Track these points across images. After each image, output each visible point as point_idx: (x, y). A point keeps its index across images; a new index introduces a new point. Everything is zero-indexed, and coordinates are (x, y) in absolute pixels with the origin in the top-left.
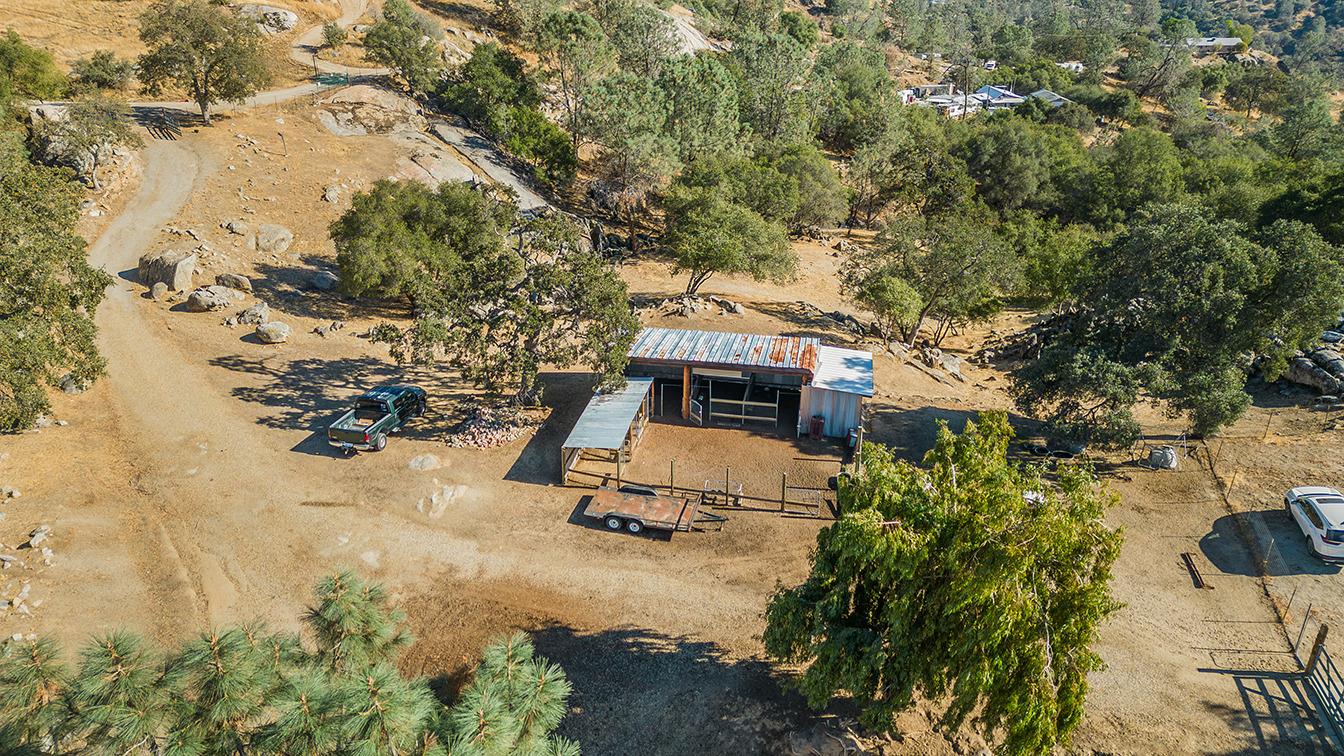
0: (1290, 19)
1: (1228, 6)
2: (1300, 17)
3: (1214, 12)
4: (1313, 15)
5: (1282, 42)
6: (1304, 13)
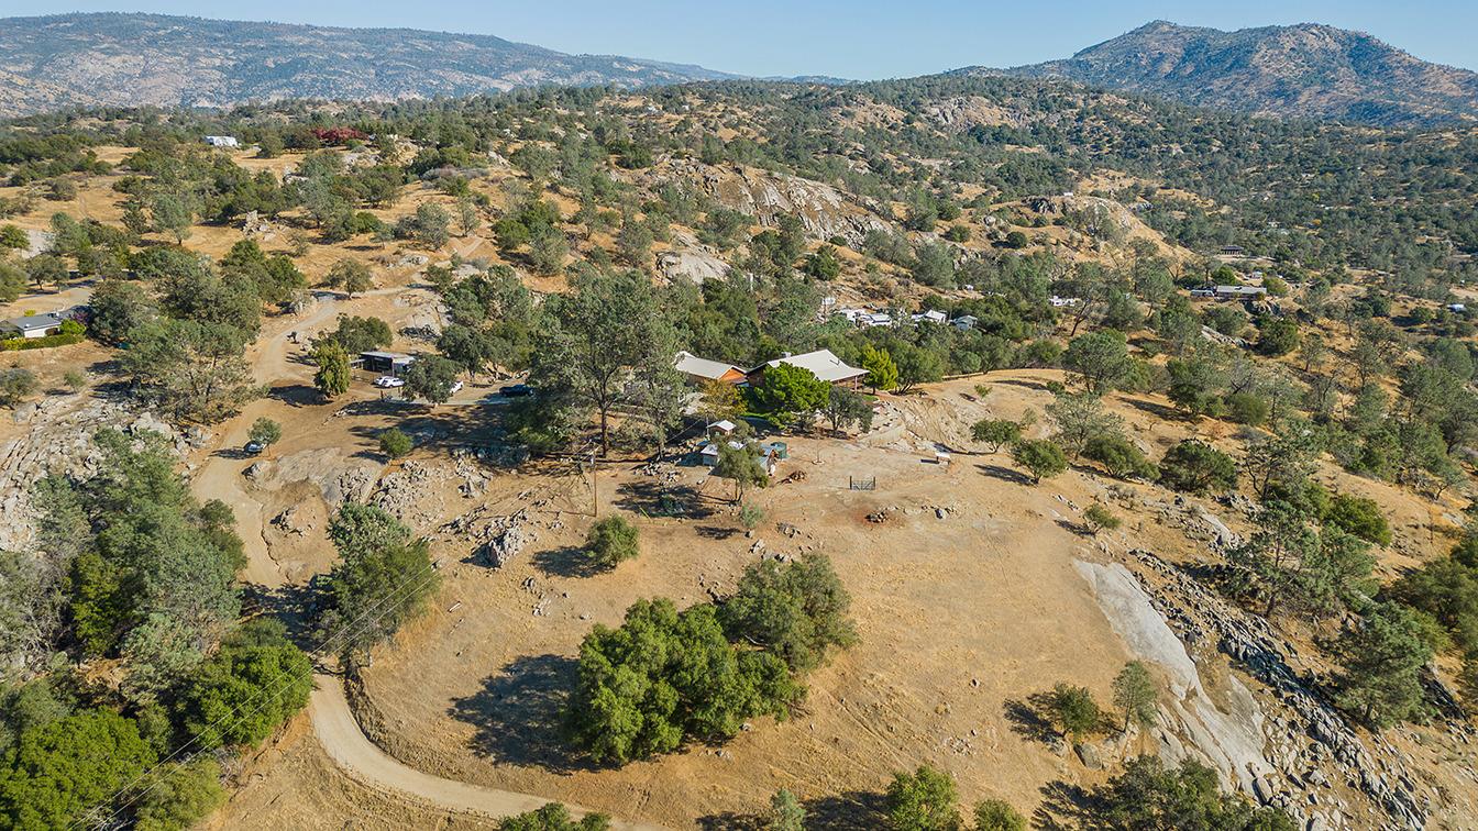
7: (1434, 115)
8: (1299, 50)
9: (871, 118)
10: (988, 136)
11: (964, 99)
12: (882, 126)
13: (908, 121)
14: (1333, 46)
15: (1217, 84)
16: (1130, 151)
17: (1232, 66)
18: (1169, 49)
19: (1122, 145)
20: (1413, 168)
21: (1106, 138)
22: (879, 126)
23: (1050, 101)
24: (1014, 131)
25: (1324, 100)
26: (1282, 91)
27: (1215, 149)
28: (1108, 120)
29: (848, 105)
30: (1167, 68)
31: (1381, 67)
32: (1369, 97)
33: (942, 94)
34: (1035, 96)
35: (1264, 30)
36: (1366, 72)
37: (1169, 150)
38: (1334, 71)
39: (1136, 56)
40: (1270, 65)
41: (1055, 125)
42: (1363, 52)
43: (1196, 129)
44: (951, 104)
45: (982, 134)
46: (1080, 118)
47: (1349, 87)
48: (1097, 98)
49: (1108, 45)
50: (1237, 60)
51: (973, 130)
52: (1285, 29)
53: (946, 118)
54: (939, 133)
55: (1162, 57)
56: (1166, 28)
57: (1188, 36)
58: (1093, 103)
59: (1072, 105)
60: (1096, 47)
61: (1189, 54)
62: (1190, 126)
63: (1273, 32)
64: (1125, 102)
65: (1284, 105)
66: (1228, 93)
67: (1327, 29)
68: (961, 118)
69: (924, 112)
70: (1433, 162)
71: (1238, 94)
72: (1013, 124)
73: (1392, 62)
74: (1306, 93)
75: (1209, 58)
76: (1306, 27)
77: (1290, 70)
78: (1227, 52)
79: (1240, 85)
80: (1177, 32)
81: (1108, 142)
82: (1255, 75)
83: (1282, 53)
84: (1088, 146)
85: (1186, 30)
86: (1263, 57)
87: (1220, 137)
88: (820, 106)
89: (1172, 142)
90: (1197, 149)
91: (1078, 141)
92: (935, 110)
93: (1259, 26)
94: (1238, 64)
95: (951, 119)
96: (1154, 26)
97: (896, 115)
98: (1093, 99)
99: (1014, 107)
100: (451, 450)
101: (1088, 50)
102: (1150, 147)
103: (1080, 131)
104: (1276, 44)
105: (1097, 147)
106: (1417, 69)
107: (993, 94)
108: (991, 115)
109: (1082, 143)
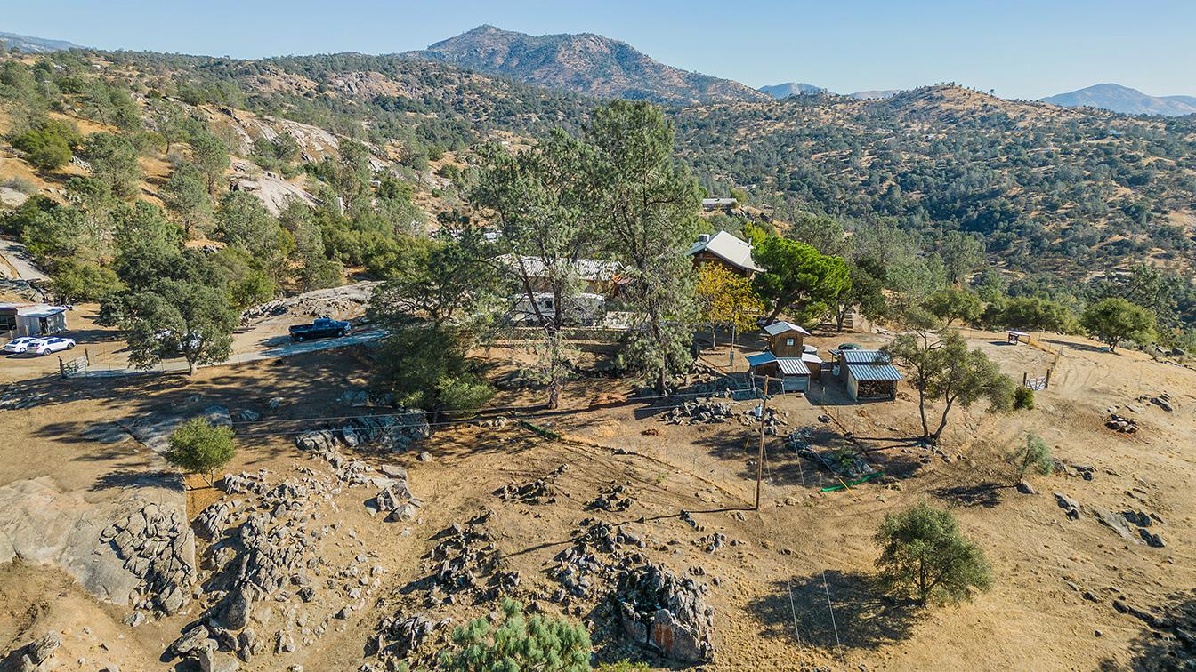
0: (878, 187)
1: (836, 178)
2: (885, 185)
3: (827, 182)
4: (894, 184)
5: (872, 203)
6: (888, 183)
7: (675, 99)
8: (585, 52)
9: (286, 86)
10: (391, 104)
11: (363, 73)
12: (298, 94)
13: (320, 90)
14: (606, 50)
15: (537, 74)
16: (502, 119)
17: (544, 61)
18: (498, 47)
19: (495, 114)
20: (691, 131)
21: (482, 109)
22: (295, 94)
23: (433, 78)
24: (410, 101)
25: (607, 87)
26: (579, 80)
27: (560, 118)
28: (481, 95)
29: (262, 74)
30: (499, 60)
31: (637, 66)
32: (634, 86)
33: (344, 69)
34: (420, 74)
35: (561, 36)
36: (628, 69)
37: (530, 118)
38: (609, 68)
39: (476, 50)
40: (571, 62)
41: (441, 97)
42: (623, 54)
43: (544, 103)
44: (353, 77)
45: (385, 103)
46: (459, 93)
47: (620, 80)
48: (468, 77)
49: (452, 41)
50: (547, 58)
51: (376, 99)
52: (574, 37)
53: (351, 89)
54: (350, 101)
55: (494, 53)
56: (493, 31)
57: (510, 38)
58: (466, 81)
59: (451, 82)
60: (444, 42)
61: (513, 51)
62: (540, 100)
63: (566, 38)
64: (489, 81)
65: (583, 91)
66: (545, 81)
67: (599, 38)
68: (364, 90)
69: (331, 83)
70: (700, 127)
71: (552, 82)
72: (408, 95)
73: (642, 62)
74: (596, 82)
75: (528, 54)
76: (587, 36)
77: (582, 66)
78: (539, 50)
79: (552, 75)
80: (503, 35)
81: (485, 111)
82: (561, 68)
83: (574, 53)
84: (470, 114)
85: (508, 33)
86: (563, 56)
87: (562, 109)
88: (234, 73)
89: (530, 112)
90: (549, 118)
91: (462, 110)
92: (340, 82)
93: (556, 34)
94: (548, 60)
95: (355, 90)
96: (485, 28)
97: (308, 84)
98: (465, 77)
99: (407, 82)
100: (291, 436)
101: (438, 45)
102: (516, 116)
103: (461, 102)
104: (569, 47)
105: (476, 115)
106: (658, 68)
107: (386, 70)
108: (390, 89)
109: (465, 112)
